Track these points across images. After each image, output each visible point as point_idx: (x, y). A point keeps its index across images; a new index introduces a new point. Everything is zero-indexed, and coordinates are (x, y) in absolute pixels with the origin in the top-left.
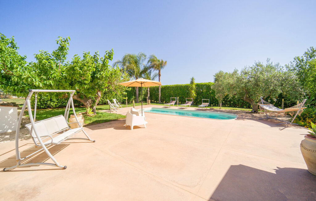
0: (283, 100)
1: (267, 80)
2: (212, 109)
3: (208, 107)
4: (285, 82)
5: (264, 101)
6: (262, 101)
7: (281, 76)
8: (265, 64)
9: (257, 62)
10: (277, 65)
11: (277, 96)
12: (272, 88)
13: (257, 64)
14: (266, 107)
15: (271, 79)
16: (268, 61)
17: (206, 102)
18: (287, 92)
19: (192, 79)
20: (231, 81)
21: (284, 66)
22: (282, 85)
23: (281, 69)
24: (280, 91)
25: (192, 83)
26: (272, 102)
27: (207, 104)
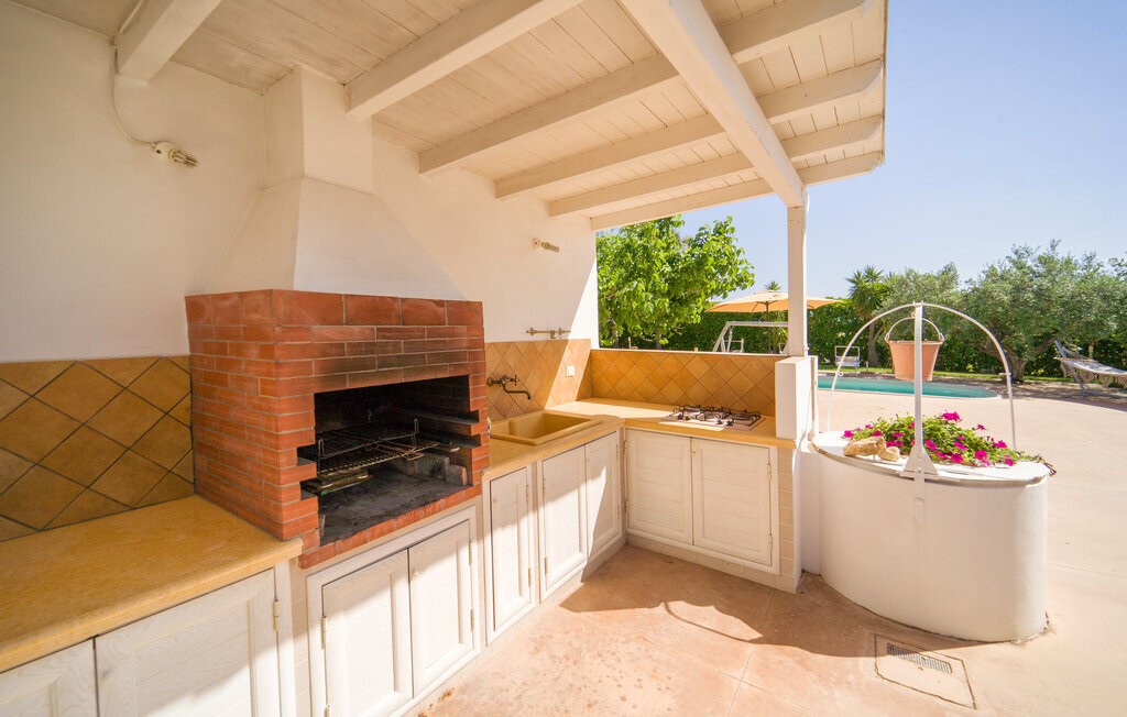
0: (1090, 350)
2: (871, 373)
6: (1063, 349)
23: (1095, 270)
27: (854, 359)
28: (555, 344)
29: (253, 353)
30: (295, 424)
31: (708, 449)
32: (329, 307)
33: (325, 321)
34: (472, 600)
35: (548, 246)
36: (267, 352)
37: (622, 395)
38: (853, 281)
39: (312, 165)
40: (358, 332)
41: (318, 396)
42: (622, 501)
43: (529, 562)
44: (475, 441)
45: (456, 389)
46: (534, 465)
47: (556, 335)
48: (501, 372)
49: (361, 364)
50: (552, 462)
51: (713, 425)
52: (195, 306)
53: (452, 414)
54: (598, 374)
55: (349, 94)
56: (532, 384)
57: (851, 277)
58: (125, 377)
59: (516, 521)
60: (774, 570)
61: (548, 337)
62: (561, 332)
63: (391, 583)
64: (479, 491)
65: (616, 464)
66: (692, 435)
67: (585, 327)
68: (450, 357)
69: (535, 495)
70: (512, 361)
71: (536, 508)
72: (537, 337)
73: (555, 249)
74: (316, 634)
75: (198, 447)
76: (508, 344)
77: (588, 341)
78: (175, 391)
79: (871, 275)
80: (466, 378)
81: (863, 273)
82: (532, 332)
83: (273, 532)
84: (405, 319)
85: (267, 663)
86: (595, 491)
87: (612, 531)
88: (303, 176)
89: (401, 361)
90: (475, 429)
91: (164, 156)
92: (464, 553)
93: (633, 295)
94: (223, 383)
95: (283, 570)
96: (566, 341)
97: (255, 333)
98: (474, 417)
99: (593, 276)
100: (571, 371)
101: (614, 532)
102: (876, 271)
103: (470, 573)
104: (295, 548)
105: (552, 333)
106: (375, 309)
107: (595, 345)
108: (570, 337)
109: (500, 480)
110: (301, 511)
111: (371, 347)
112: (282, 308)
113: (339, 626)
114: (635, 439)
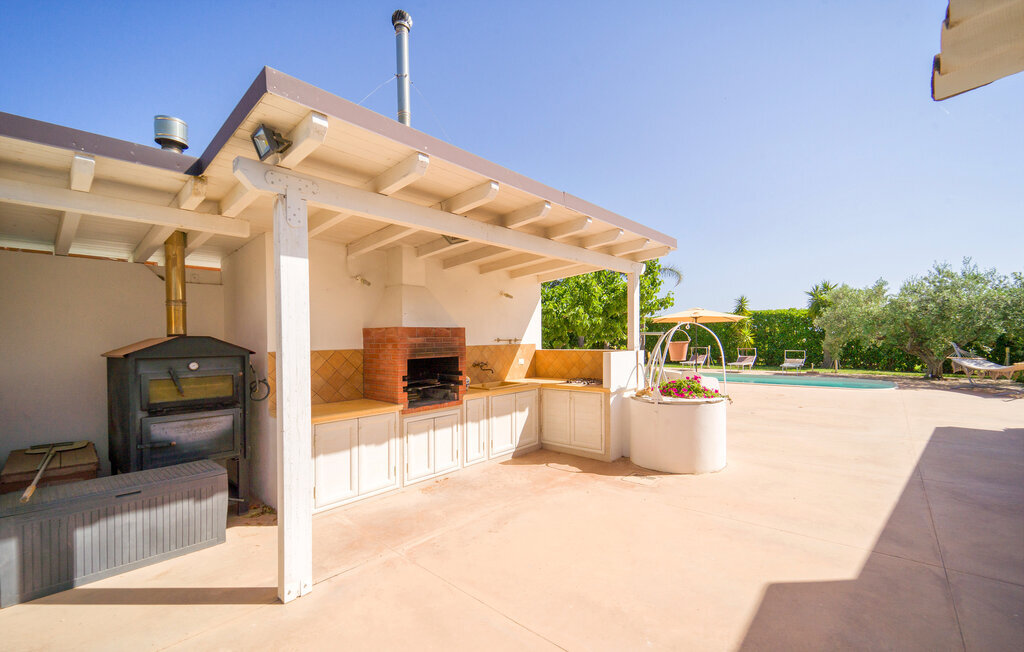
0: (1007, 350)
1: (969, 307)
2: (815, 373)
3: (803, 368)
4: (1013, 311)
5: (962, 352)
6: (958, 350)
7: (1003, 300)
8: (957, 269)
9: (940, 263)
10: (992, 274)
11: (993, 339)
12: (981, 323)
13: (941, 268)
14: (967, 363)
15: (978, 306)
16: (966, 262)
17: (796, 356)
18: (1017, 331)
19: (741, 301)
20: (875, 308)
21: (1008, 275)
22: (1005, 317)
23: (1000, 282)
24: (1001, 331)
25: (740, 310)
26: (980, 353)
27: (800, 361)
28: (512, 347)
29: (390, 347)
30: (402, 369)
31: (577, 396)
32: (412, 332)
33: (411, 337)
34: (458, 446)
35: (507, 296)
36: (395, 346)
37: (550, 374)
38: (811, 294)
39: (406, 280)
40: (420, 340)
41: (409, 361)
42: (539, 422)
43: (484, 438)
44: (460, 383)
45: (454, 361)
46: (488, 397)
47: (513, 342)
48: (480, 360)
49: (421, 351)
50: (497, 398)
51: (581, 385)
52: (367, 332)
53: (451, 373)
54: (538, 364)
55: (418, 251)
56: (497, 367)
57: (810, 290)
58: (347, 356)
59: (478, 421)
60: (602, 452)
61: (507, 343)
62: (516, 340)
63: (428, 431)
64: (461, 403)
65: (535, 406)
66: (571, 390)
67: (532, 336)
68: (452, 349)
69: (488, 411)
70: (486, 355)
71: (488, 418)
72: (501, 343)
73: (511, 297)
74: (405, 438)
75: (365, 381)
76: (484, 347)
77: (534, 345)
78: (359, 362)
79: (826, 287)
80: (457, 358)
81: (820, 287)
82: (499, 340)
83: (394, 401)
84: (436, 335)
85: (392, 441)
86: (521, 418)
87: (532, 439)
88: (402, 285)
89: (434, 350)
90: (460, 378)
91: (359, 281)
92: (455, 427)
93: (577, 316)
94: (378, 357)
95: (397, 413)
96: (519, 345)
97: (391, 340)
98: (460, 373)
99: (539, 307)
100: (522, 362)
101: (533, 440)
102: (832, 284)
103: (457, 436)
104: (401, 407)
105: (510, 341)
106: (425, 332)
107: (539, 347)
108: (522, 343)
109: (471, 401)
110: (403, 396)
111: (424, 345)
112: (400, 332)
113: (411, 438)
114: (547, 394)
